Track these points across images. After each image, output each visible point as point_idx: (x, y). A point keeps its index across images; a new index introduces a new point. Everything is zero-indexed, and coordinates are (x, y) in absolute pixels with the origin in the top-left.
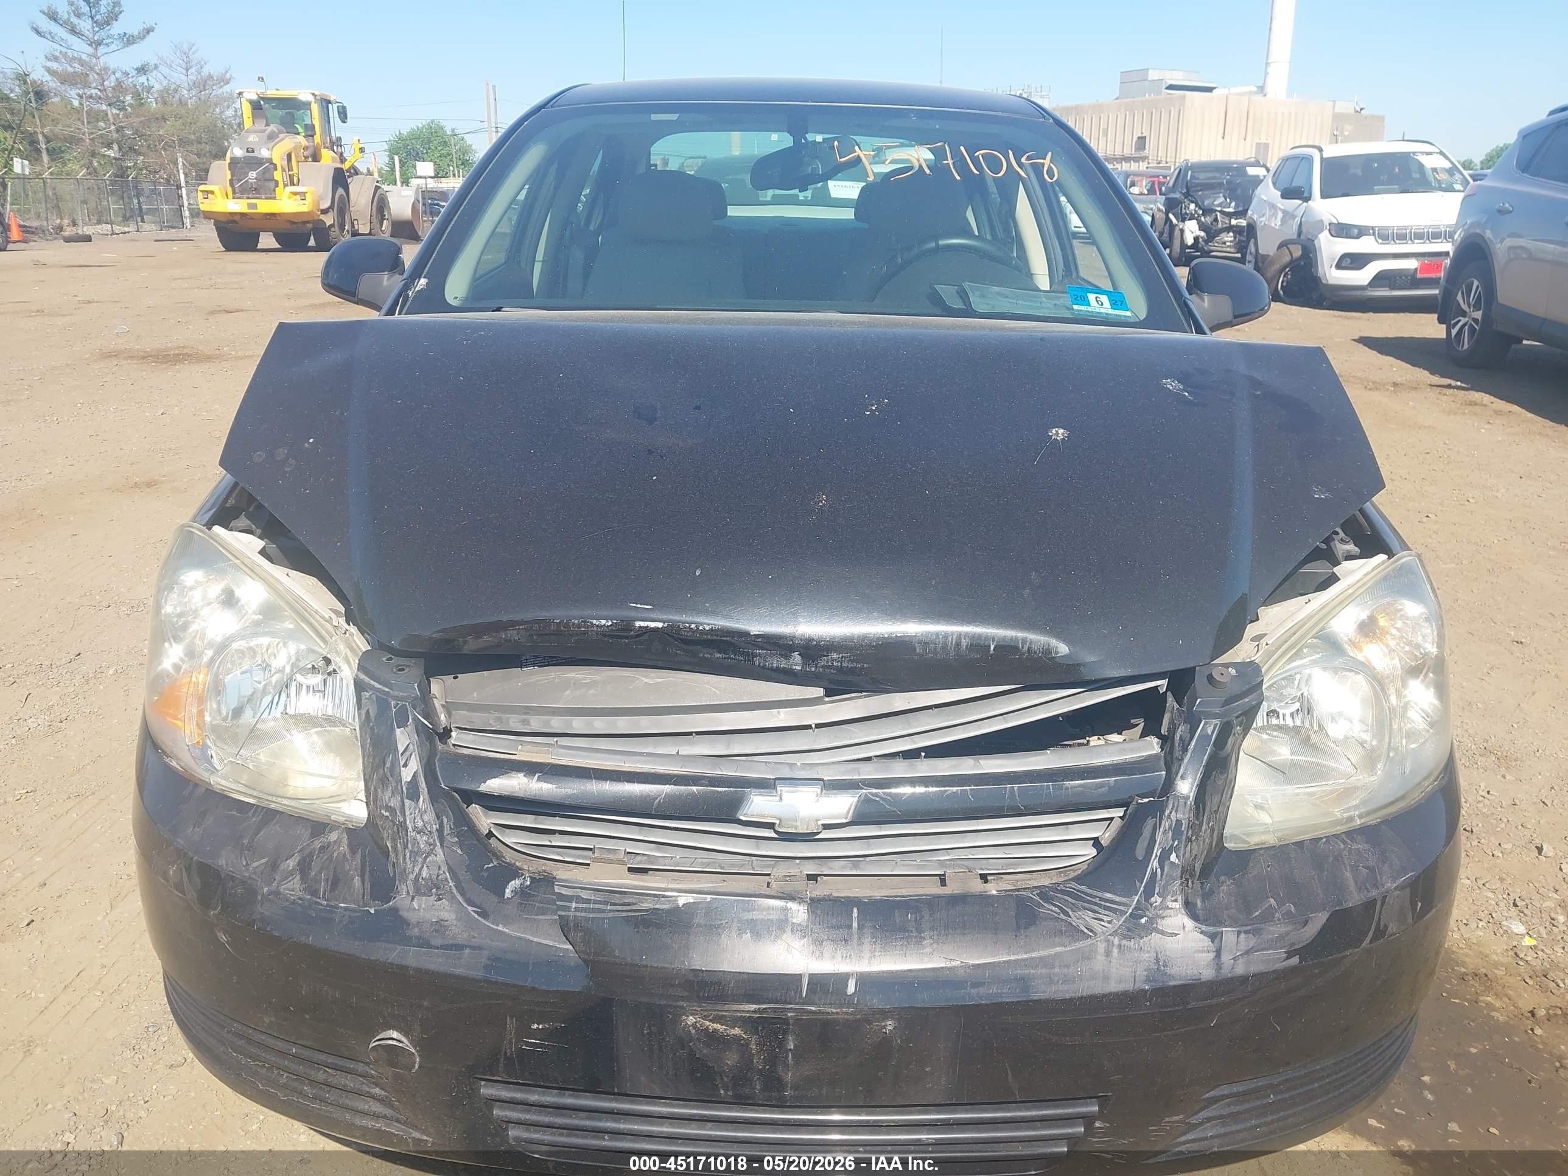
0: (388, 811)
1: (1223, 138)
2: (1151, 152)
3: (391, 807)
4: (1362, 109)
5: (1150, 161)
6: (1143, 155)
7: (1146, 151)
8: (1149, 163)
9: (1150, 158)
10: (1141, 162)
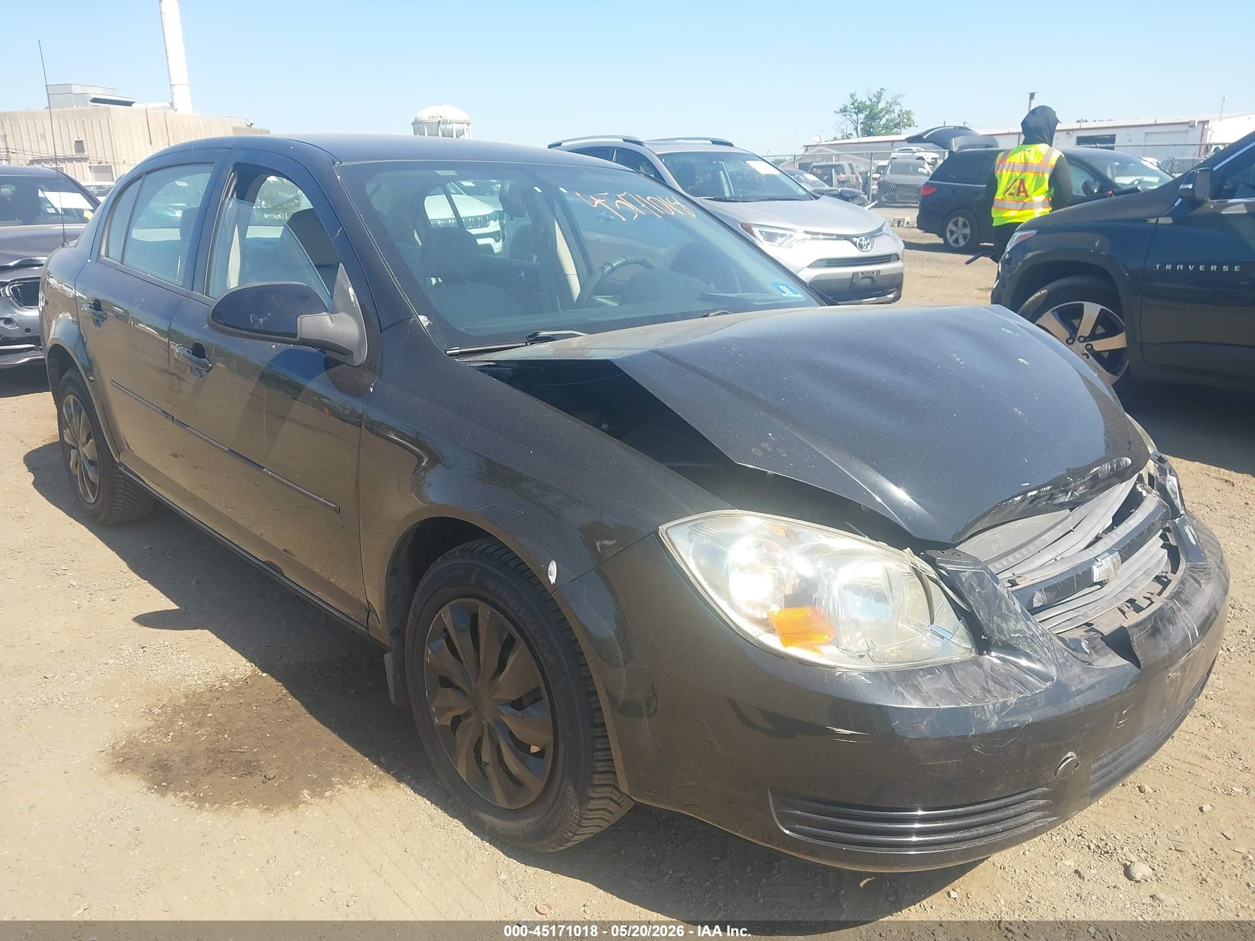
0: (1018, 633)
1: (151, 143)
2: (90, 152)
3: (1018, 630)
4: (252, 124)
5: (91, 161)
6: (83, 156)
7: (86, 153)
8: (91, 163)
9: (91, 158)
10: (83, 162)
